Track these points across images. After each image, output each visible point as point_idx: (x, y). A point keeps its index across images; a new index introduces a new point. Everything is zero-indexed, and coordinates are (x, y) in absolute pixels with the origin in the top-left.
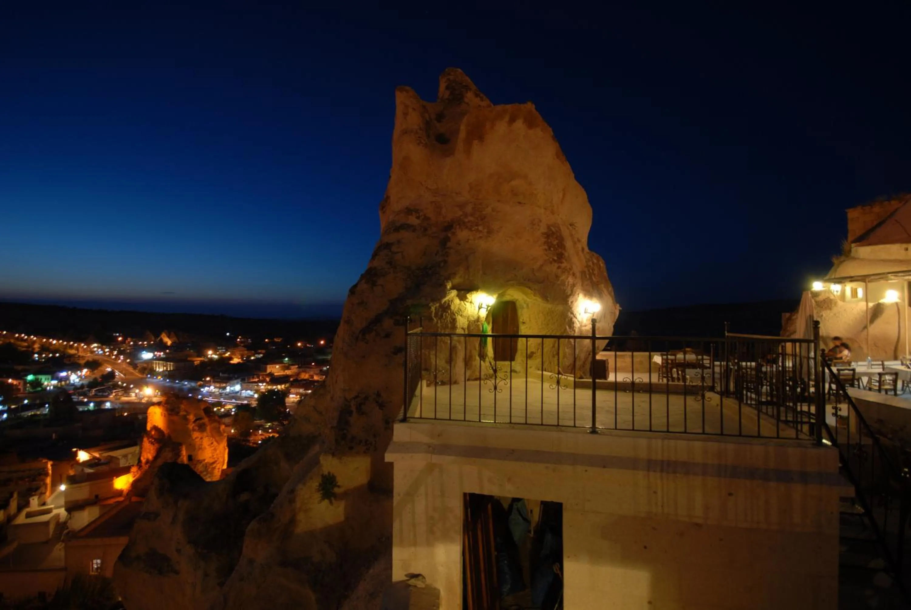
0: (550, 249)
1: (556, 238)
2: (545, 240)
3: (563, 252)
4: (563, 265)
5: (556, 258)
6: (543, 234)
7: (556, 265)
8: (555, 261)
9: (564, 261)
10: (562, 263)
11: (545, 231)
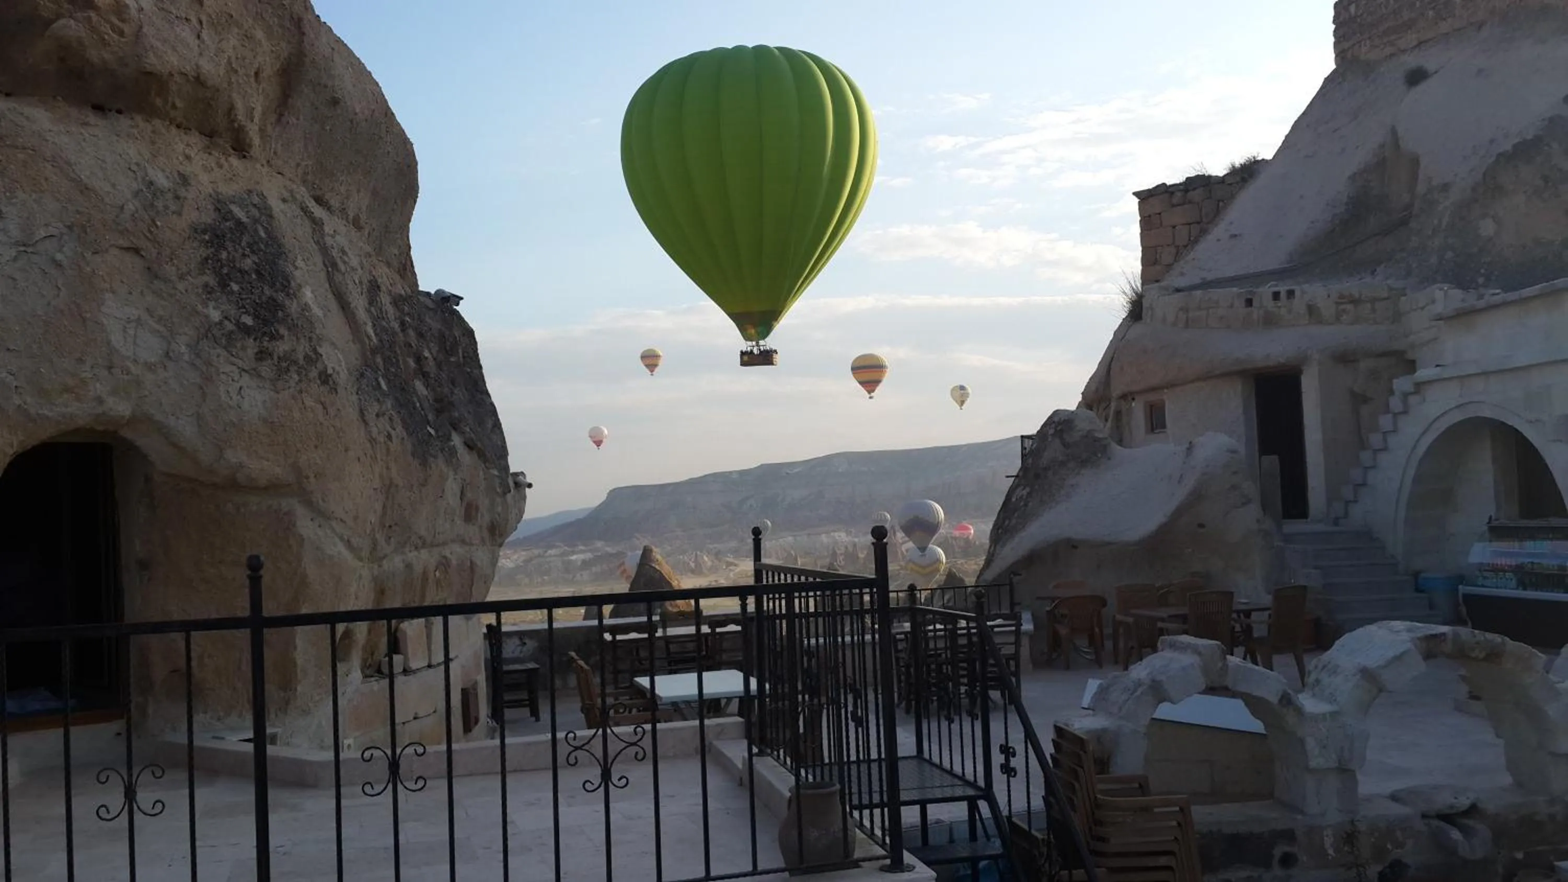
0: (224, 285)
1: (253, 247)
2: (204, 252)
3: (280, 297)
4: (282, 347)
5: (248, 320)
6: (197, 230)
7: (252, 348)
8: (246, 331)
9: (283, 331)
10: (274, 337)
11: (208, 217)
